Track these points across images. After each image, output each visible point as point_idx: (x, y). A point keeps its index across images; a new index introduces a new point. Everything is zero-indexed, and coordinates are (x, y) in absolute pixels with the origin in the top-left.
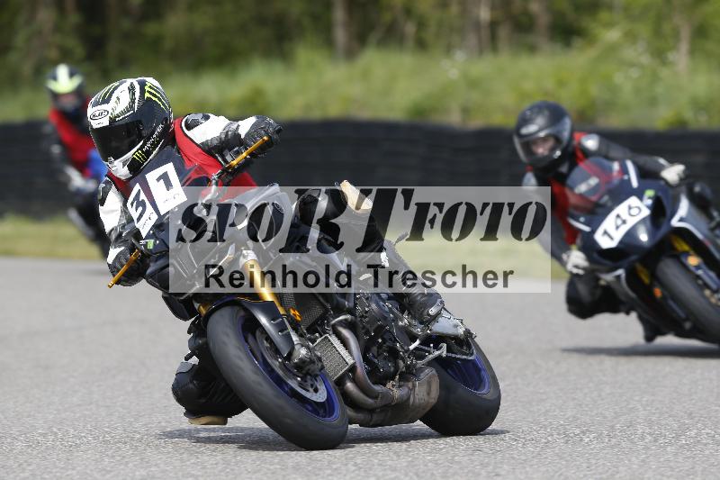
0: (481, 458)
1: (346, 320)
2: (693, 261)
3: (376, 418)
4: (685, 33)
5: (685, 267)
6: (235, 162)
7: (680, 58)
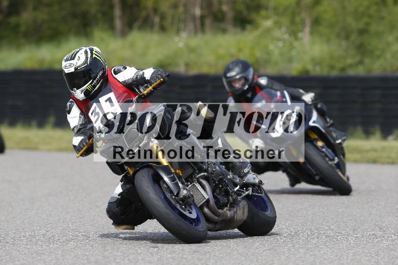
0: (198, 256)
1: (204, 175)
2: (320, 144)
3: (218, 227)
4: (308, 22)
5: (316, 147)
6: (145, 92)
7: (305, 36)
